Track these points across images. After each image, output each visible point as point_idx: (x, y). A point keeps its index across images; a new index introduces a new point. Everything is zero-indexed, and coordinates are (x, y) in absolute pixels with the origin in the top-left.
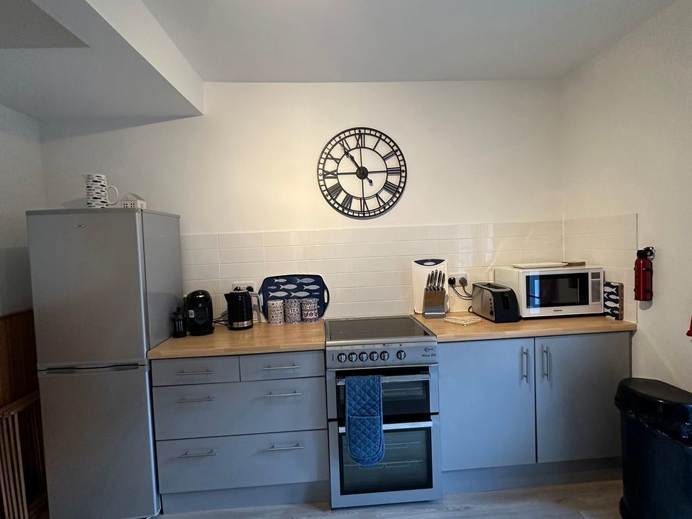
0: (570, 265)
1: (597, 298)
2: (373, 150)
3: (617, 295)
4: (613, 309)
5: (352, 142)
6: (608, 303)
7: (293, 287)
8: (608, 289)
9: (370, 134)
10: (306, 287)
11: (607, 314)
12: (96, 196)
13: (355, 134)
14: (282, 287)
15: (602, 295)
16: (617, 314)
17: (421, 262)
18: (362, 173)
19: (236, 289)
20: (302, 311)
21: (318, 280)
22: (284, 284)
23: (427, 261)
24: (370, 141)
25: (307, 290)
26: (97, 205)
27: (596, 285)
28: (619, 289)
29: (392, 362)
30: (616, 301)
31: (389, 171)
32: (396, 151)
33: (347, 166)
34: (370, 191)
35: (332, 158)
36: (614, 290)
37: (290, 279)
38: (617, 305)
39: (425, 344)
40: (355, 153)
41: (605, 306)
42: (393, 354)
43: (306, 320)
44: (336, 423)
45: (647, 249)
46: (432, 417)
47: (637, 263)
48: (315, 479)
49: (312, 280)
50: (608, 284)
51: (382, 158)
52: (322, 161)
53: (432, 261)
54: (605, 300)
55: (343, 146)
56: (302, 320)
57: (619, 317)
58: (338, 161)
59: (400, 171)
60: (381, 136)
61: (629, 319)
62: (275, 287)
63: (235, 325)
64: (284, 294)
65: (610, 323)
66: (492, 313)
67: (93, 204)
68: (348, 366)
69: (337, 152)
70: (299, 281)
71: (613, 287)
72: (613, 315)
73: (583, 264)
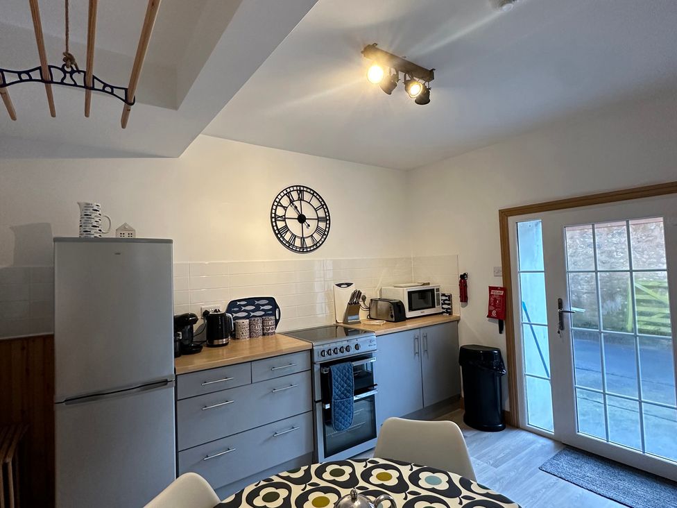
0: (424, 284)
1: (438, 304)
2: (309, 203)
3: (449, 301)
4: (447, 309)
5: (295, 195)
6: (444, 306)
7: (252, 308)
8: (444, 298)
9: (307, 191)
10: (262, 308)
11: (444, 312)
12: (95, 224)
13: (297, 190)
14: (243, 308)
15: (441, 302)
16: (449, 312)
17: (339, 285)
18: (302, 219)
19: (216, 311)
20: (263, 326)
21: (271, 301)
22: (245, 306)
23: (343, 284)
24: (307, 196)
25: (263, 310)
26: (95, 233)
27: (438, 295)
28: (450, 297)
29: (353, 352)
30: (449, 304)
31: (319, 219)
32: (323, 205)
33: (291, 213)
34: (307, 232)
35: (282, 206)
36: (447, 298)
37: (250, 301)
38: (450, 307)
39: (368, 338)
40: (297, 204)
41: (443, 308)
42: (353, 347)
43: (268, 334)
44: (321, 403)
45: (465, 274)
46: (375, 387)
47: (460, 282)
48: (303, 454)
49: (265, 302)
50: (443, 295)
51: (315, 209)
52: (274, 207)
53: (346, 284)
54: (442, 304)
55: (289, 197)
56: (264, 334)
57: (450, 313)
58: (285, 208)
59: (326, 219)
60: (314, 193)
61: (456, 314)
62: (237, 309)
63: (216, 342)
64: (245, 314)
65: (446, 318)
66: (392, 316)
67: (92, 232)
68: (327, 358)
69: (285, 201)
70: (257, 302)
71: (446, 296)
72: (447, 312)
73: (429, 284)
